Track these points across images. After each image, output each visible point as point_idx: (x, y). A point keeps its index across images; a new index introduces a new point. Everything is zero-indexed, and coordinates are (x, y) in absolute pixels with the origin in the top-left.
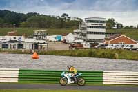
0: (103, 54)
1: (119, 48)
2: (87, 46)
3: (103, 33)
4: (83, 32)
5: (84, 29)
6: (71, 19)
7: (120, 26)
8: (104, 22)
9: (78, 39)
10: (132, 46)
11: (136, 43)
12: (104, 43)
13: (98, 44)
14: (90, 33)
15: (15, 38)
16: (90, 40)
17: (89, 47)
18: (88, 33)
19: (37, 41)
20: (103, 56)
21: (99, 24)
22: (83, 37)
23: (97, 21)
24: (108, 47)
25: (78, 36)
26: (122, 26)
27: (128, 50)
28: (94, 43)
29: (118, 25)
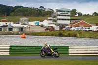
0: (69, 34)
1: (80, 29)
2: (57, 28)
3: (68, 20)
4: (55, 19)
5: (55, 17)
6: (46, 10)
7: (80, 14)
8: (69, 11)
9: (51, 24)
10: (89, 28)
11: (91, 26)
12: (70, 27)
13: (65, 27)
14: (60, 19)
15: (6, 24)
16: (59, 25)
17: (59, 29)
18: (58, 19)
19: (22, 26)
20: (69, 35)
21: (65, 13)
22: (54, 23)
23: (64, 11)
24: (72, 29)
25: (51, 22)
26: (81, 15)
27: (86, 31)
28: (62, 27)
29: (79, 13)
